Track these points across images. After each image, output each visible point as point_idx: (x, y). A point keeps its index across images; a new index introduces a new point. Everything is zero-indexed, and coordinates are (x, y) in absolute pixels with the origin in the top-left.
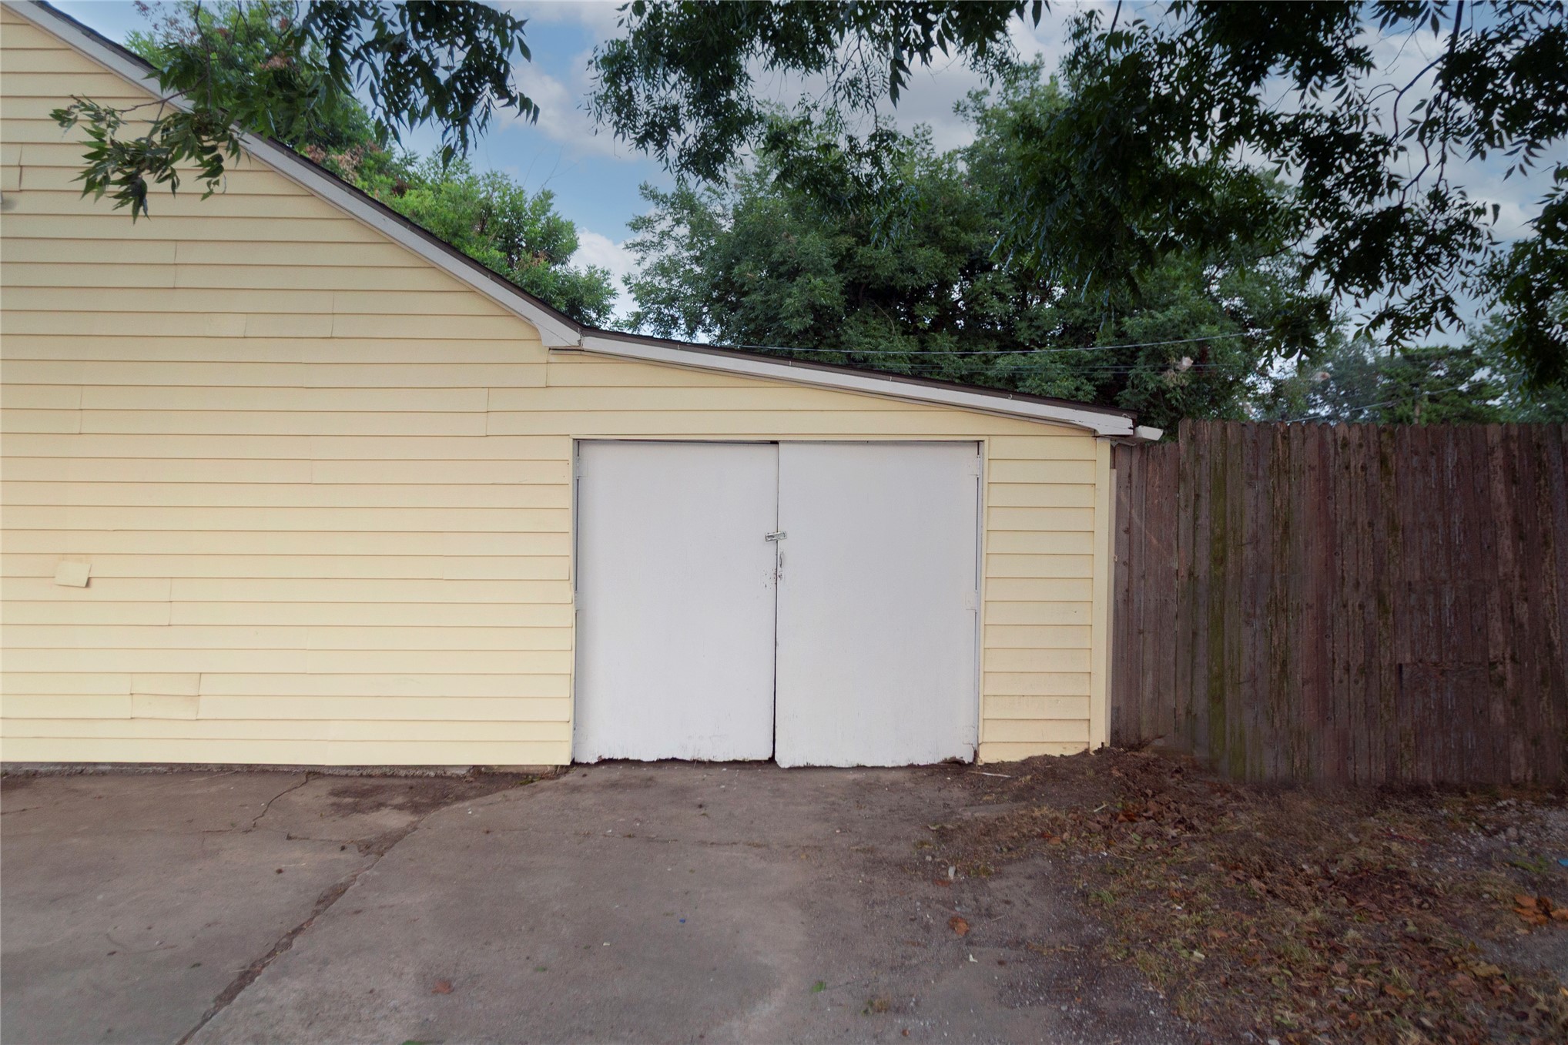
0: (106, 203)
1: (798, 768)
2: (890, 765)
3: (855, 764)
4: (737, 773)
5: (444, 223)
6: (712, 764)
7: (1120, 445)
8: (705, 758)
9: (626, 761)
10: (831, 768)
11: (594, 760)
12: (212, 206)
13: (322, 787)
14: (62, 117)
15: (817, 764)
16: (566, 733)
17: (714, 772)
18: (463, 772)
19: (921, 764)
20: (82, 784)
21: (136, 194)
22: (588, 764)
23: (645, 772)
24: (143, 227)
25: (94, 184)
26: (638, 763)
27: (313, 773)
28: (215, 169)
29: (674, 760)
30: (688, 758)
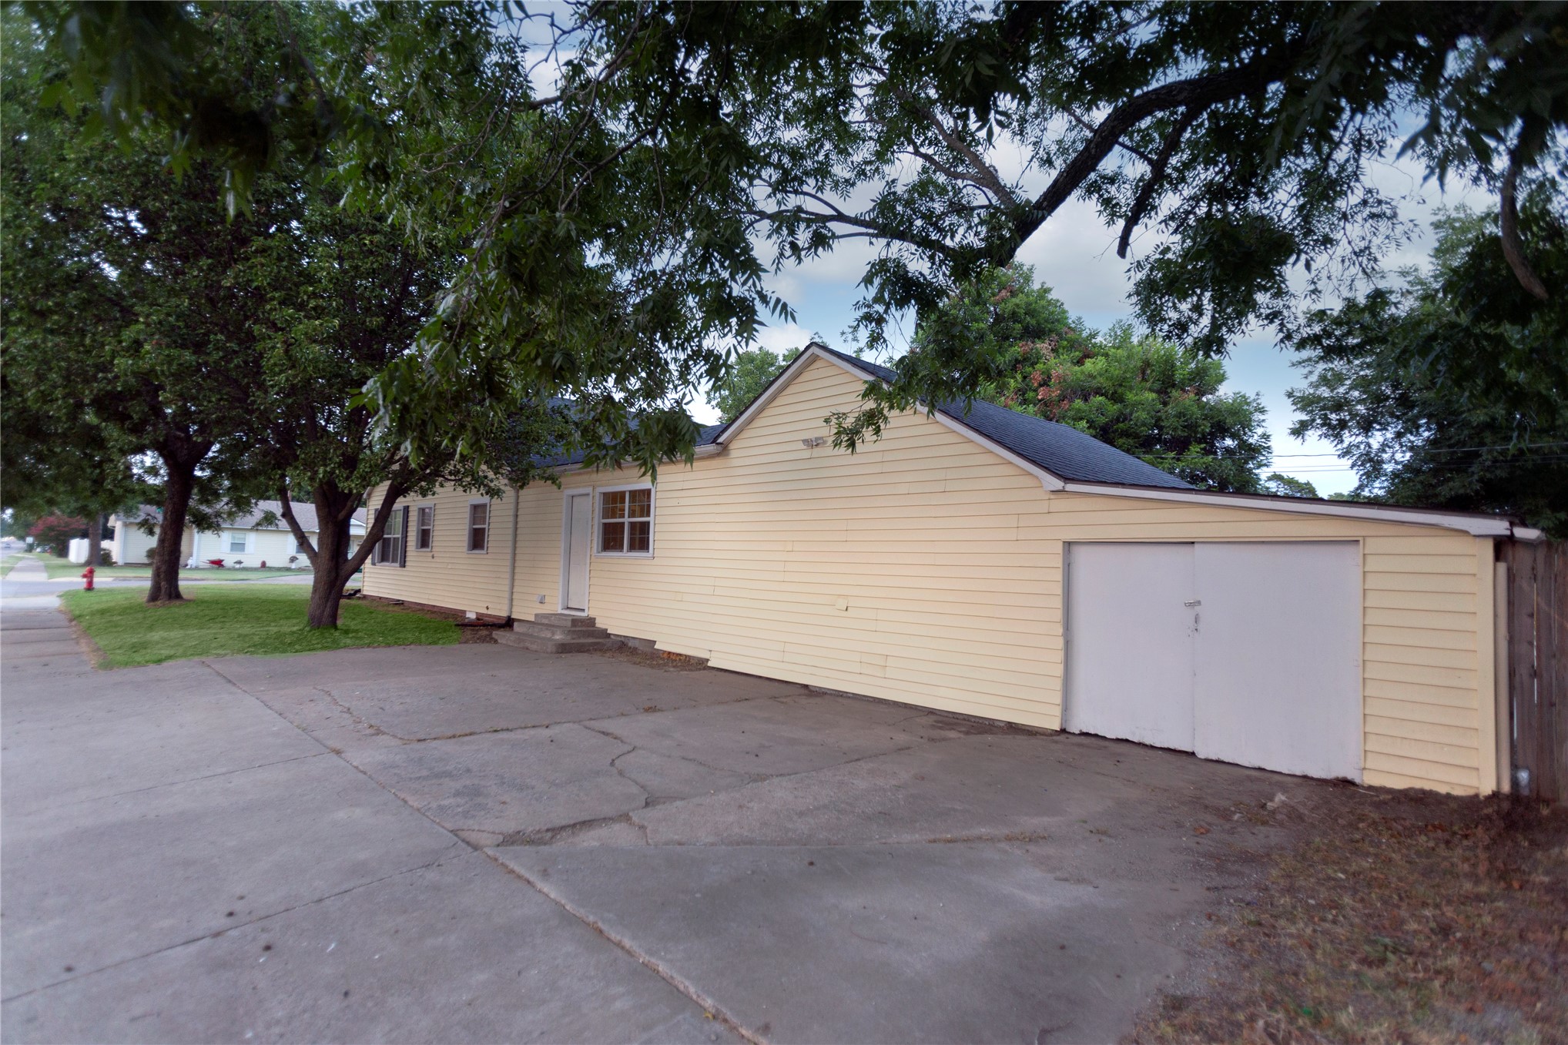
0: (842, 450)
1: (1211, 761)
2: (1287, 772)
3: (1257, 765)
4: (1167, 756)
5: (1111, 379)
6: (1152, 747)
7: (1502, 546)
8: (1147, 743)
9: (1096, 736)
10: (1237, 765)
11: (1077, 732)
12: (879, 446)
13: (933, 718)
14: (827, 421)
15: (1226, 760)
16: (1057, 711)
17: (1151, 752)
18: (1002, 725)
19: (1315, 776)
20: (840, 700)
21: (852, 444)
22: (1074, 734)
23: (1107, 743)
24: (855, 459)
25: (837, 444)
26: (1104, 738)
27: (931, 712)
28: (877, 431)
29: (1127, 741)
30: (1136, 740)
